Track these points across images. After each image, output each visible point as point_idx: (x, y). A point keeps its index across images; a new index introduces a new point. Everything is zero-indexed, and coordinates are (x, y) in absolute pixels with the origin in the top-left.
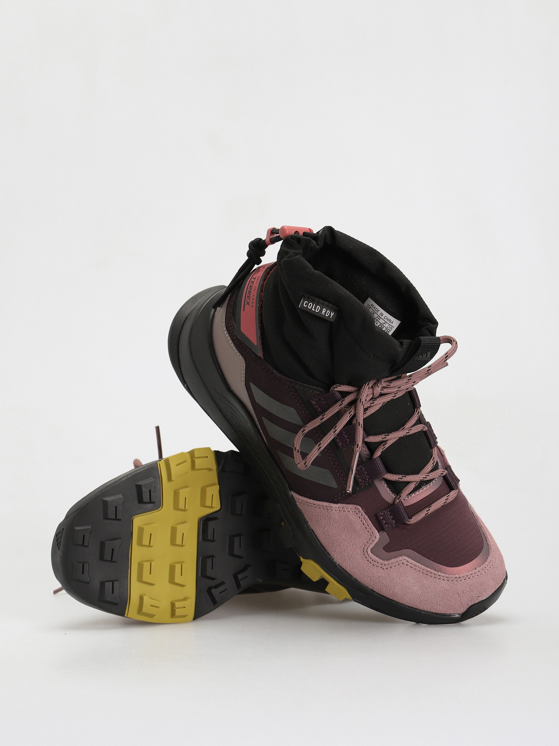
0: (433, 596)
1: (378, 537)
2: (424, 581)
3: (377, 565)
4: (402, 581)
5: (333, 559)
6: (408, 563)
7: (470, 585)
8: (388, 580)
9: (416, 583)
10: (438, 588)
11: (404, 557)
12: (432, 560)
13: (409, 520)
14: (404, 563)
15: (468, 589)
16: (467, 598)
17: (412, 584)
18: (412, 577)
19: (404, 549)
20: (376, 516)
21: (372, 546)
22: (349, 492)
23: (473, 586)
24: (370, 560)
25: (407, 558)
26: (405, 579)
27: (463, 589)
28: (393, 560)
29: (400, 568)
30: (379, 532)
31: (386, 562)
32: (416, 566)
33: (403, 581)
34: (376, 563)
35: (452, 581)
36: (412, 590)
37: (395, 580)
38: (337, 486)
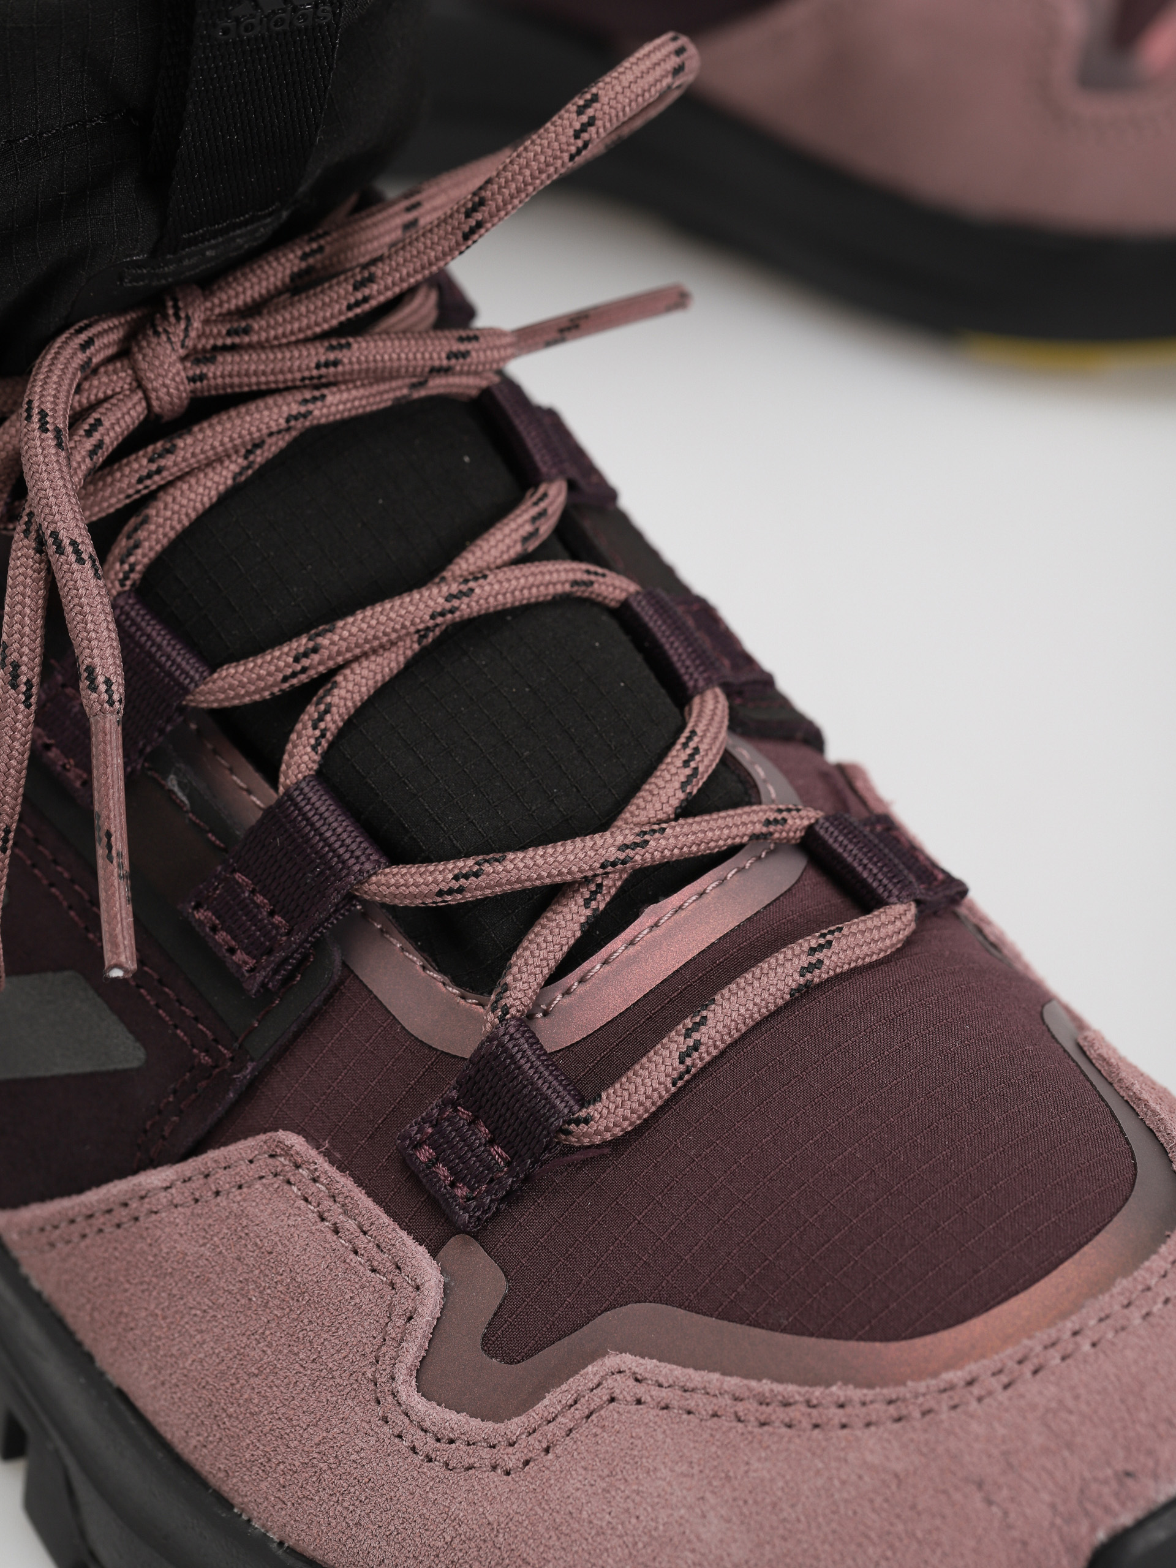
0: (827, 1547)
1: (432, 1283)
2: (756, 1465)
3: (468, 1461)
4: (627, 1510)
5: (249, 1521)
6: (640, 1390)
7: (1048, 1410)
8: (547, 1529)
9: (708, 1495)
10: (843, 1483)
11: (613, 1361)
12: (784, 1330)
13: (583, 1113)
14: (617, 1393)
15: (1037, 1439)
16: (1046, 1497)
17: (690, 1508)
18: (683, 1468)
19: (606, 1310)
20: (406, 1165)
21: (412, 1352)
22: (117, 973)
23: (1071, 1412)
24: (426, 1444)
25: (628, 1361)
26: (638, 1493)
27: (1004, 1448)
28: (551, 1401)
29: (599, 1431)
30: (441, 1254)
31: (515, 1426)
32: (693, 1390)
33: (631, 1505)
34: (459, 1453)
35: (924, 1414)
36: (697, 1545)
37: (585, 1515)
38: (141, 1054)
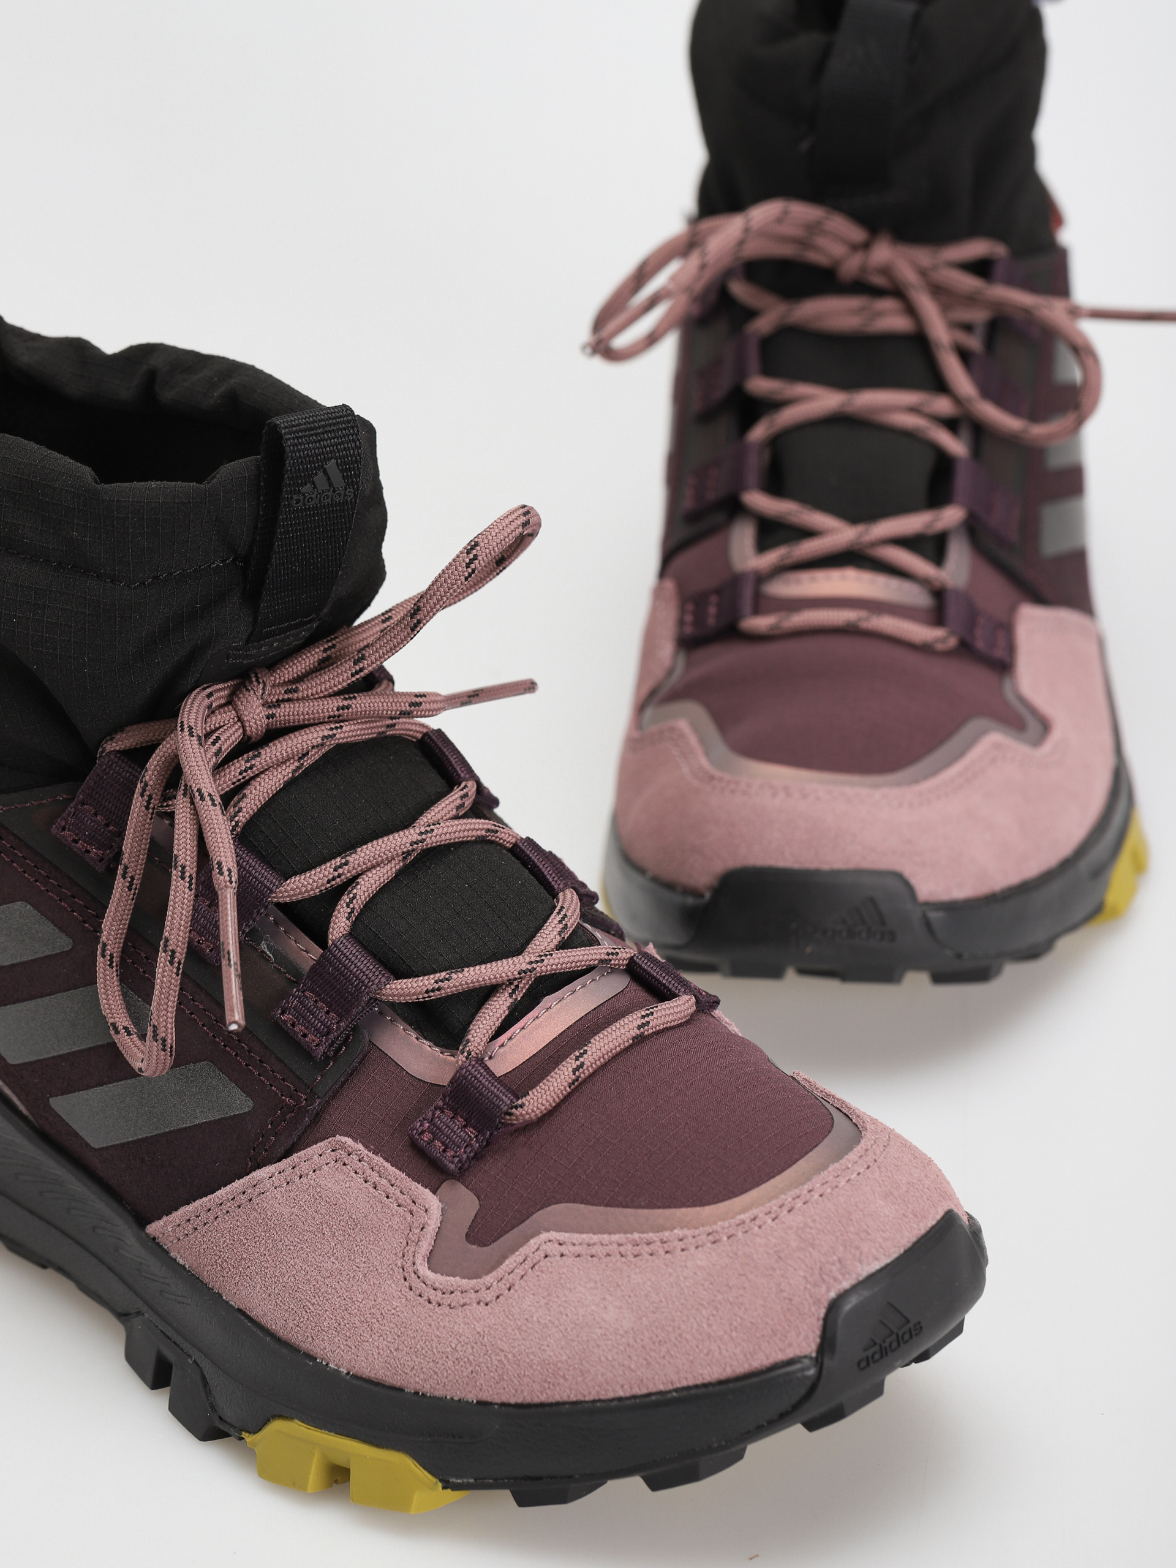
0: (679, 1313)
1: (435, 1206)
2: (633, 1276)
3: (462, 1301)
4: (561, 1312)
5: (327, 1364)
6: (563, 1249)
7: (798, 1228)
8: (513, 1330)
9: (608, 1297)
10: (685, 1278)
11: (544, 1236)
12: (643, 1208)
13: (520, 1102)
14: (549, 1252)
15: (794, 1244)
16: (802, 1274)
17: (597, 1305)
18: (592, 1285)
19: (538, 1210)
20: (415, 1146)
21: (425, 1246)
23: (811, 1228)
24: (435, 1296)
25: (553, 1235)
26: (566, 1302)
27: (775, 1249)
28: (509, 1263)
29: (539, 1273)
30: (438, 1191)
31: (489, 1279)
32: (594, 1244)
33: (562, 1309)
34: (458, 1297)
35: (729, 1238)
36: (603, 1324)
37: (535, 1319)
38: (250, 1104)
